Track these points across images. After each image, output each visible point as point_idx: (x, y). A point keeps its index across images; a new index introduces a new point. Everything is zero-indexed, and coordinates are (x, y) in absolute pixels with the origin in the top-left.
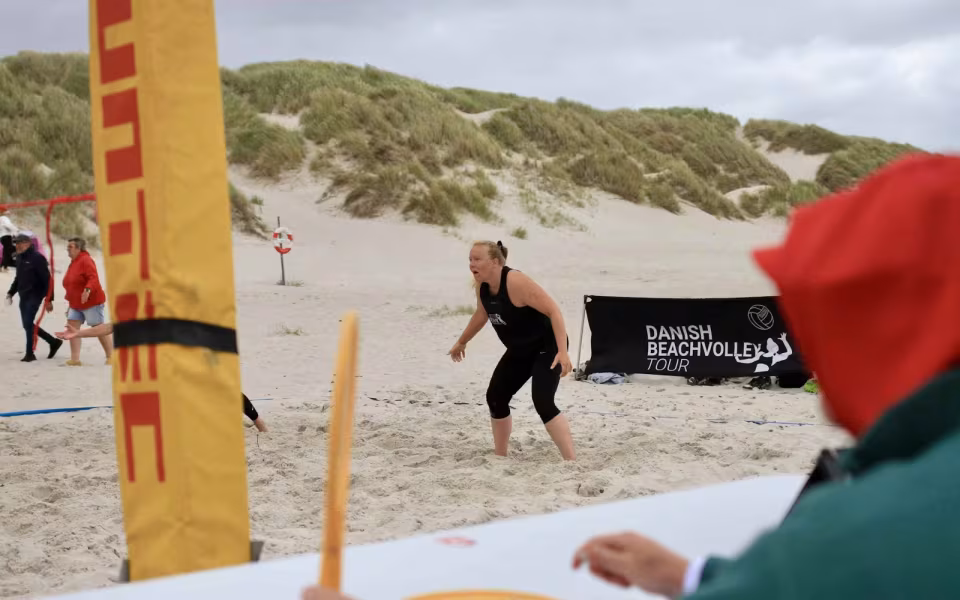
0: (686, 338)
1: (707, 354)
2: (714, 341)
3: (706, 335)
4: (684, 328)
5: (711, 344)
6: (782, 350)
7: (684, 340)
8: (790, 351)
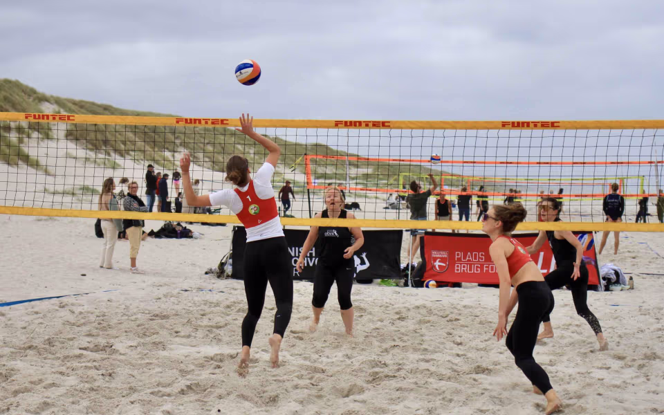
0: (297, 255)
1: (311, 264)
2: (316, 257)
3: (311, 254)
4: (297, 248)
5: (314, 259)
6: (363, 263)
7: (295, 256)
8: (368, 264)
